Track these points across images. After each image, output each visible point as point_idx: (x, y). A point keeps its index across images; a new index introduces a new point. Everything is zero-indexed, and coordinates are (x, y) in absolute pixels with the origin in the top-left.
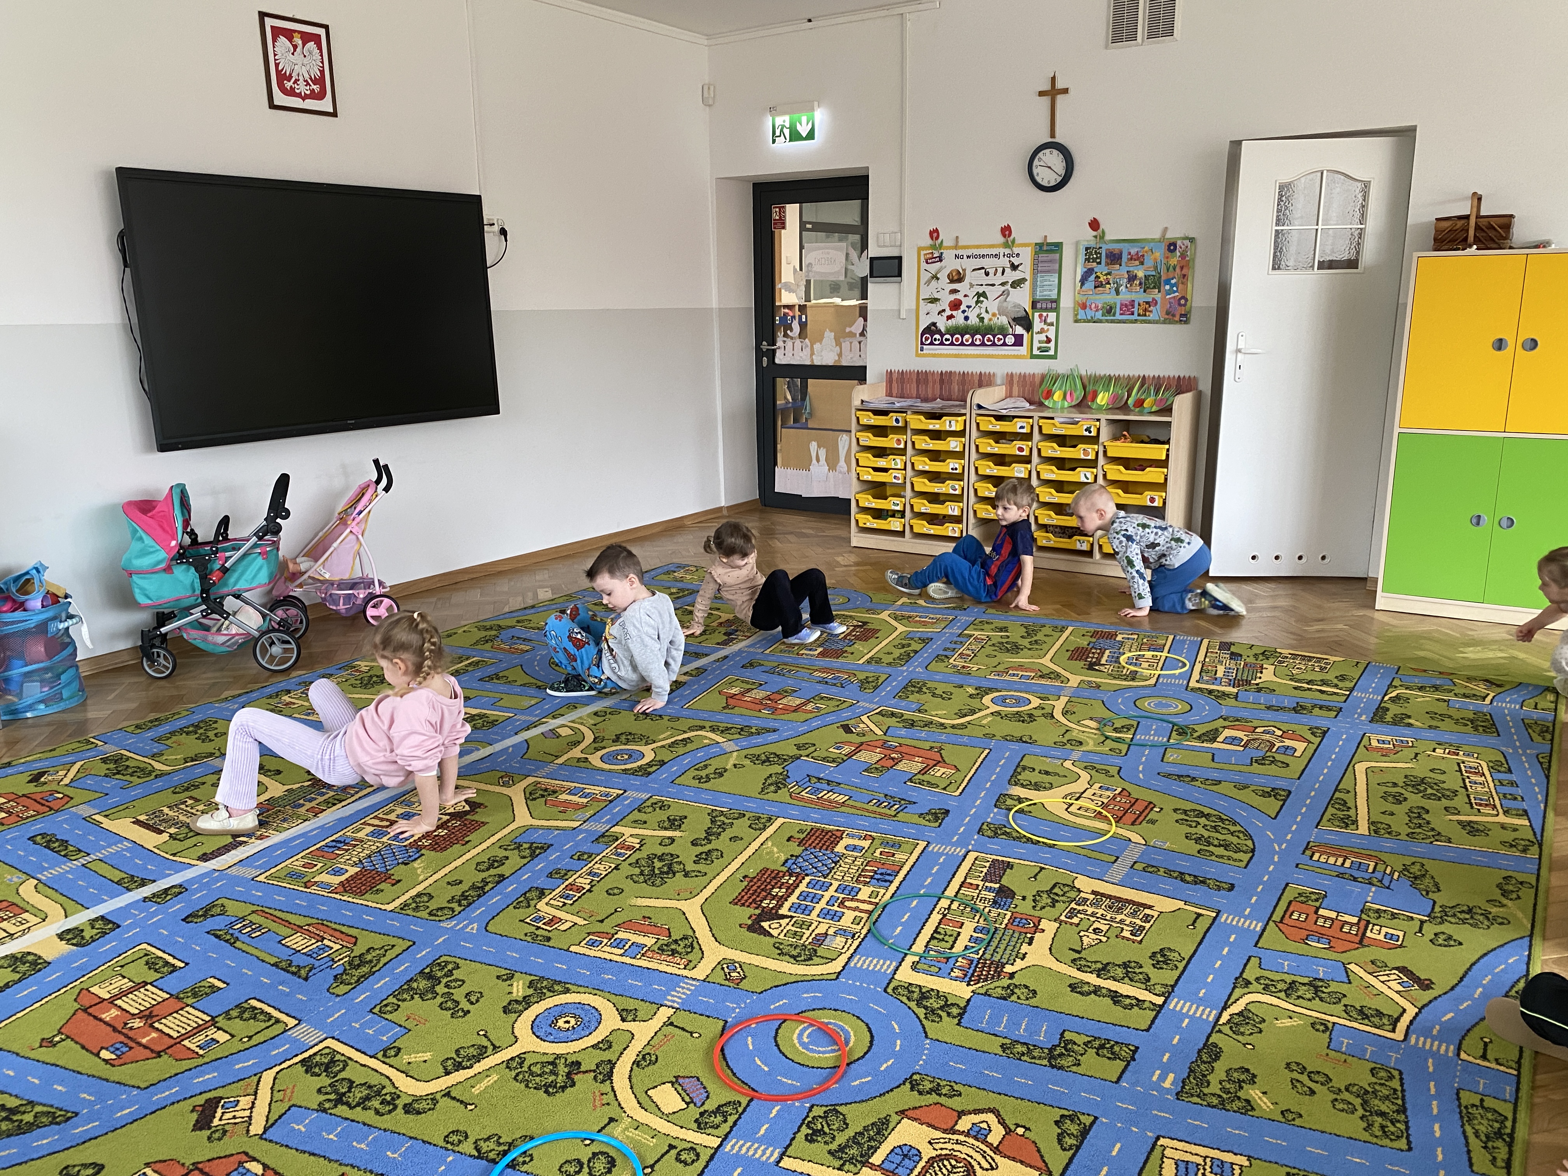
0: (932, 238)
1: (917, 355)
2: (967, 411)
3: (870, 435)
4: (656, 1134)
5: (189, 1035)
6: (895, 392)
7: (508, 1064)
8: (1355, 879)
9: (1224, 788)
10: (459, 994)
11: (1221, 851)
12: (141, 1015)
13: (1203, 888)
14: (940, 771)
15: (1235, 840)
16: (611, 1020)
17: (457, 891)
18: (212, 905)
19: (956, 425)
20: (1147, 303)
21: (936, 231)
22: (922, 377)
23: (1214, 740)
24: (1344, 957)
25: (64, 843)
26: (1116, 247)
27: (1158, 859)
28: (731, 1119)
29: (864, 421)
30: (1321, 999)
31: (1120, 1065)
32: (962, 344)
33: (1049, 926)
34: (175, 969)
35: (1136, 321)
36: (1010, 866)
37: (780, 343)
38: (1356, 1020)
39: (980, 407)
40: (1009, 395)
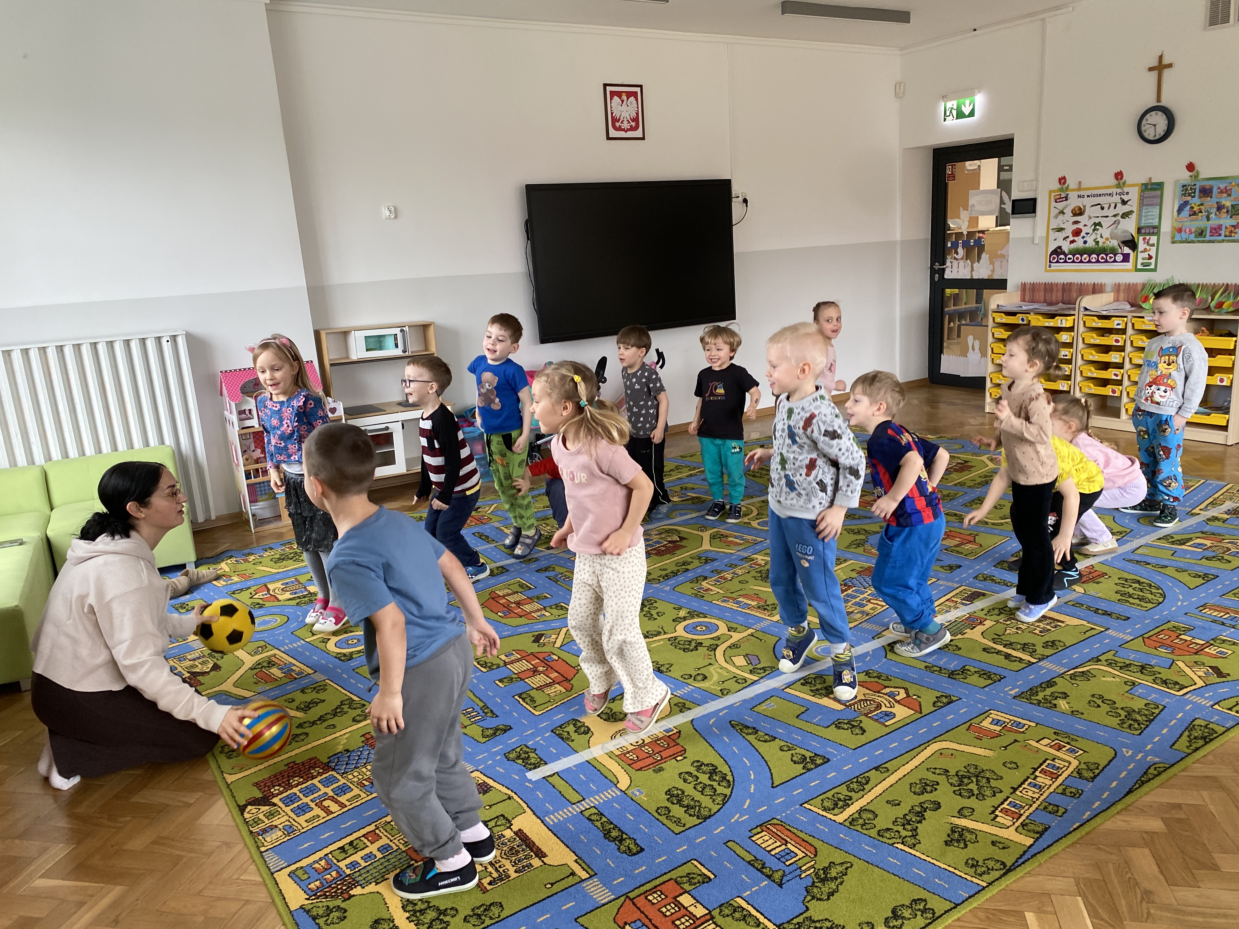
0: (1060, 183)
1: (1046, 271)
2: (1076, 313)
3: (1002, 330)
4: (729, 671)
5: (533, 612)
6: (1027, 298)
7: (669, 639)
8: (1223, 624)
9: (1168, 571)
10: (654, 612)
11: (1137, 601)
12: (515, 603)
13: (1109, 617)
14: (969, 546)
15: (1150, 596)
16: (723, 629)
17: (664, 573)
18: (549, 567)
19: (1067, 322)
20: (1233, 226)
21: (1064, 178)
22: (1049, 288)
23: (1184, 544)
24: (1175, 658)
25: (487, 537)
26: (1207, 184)
27: (1087, 601)
28: (767, 672)
29: (998, 320)
30: (1142, 673)
31: (990, 682)
32: (1081, 262)
33: (988, 623)
34: (530, 588)
35: (1223, 241)
36: (984, 595)
37: (948, 264)
38: (1157, 684)
39: (1086, 309)
40: (1117, 300)
